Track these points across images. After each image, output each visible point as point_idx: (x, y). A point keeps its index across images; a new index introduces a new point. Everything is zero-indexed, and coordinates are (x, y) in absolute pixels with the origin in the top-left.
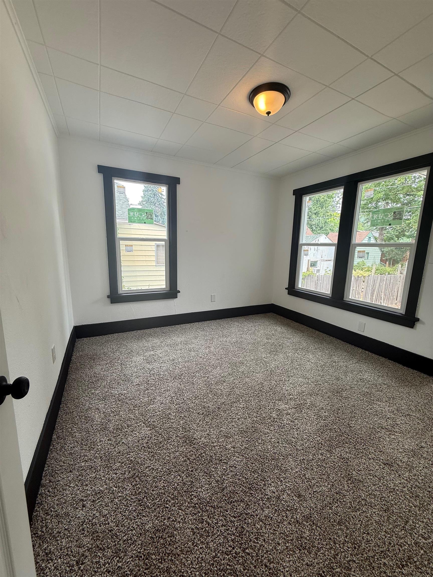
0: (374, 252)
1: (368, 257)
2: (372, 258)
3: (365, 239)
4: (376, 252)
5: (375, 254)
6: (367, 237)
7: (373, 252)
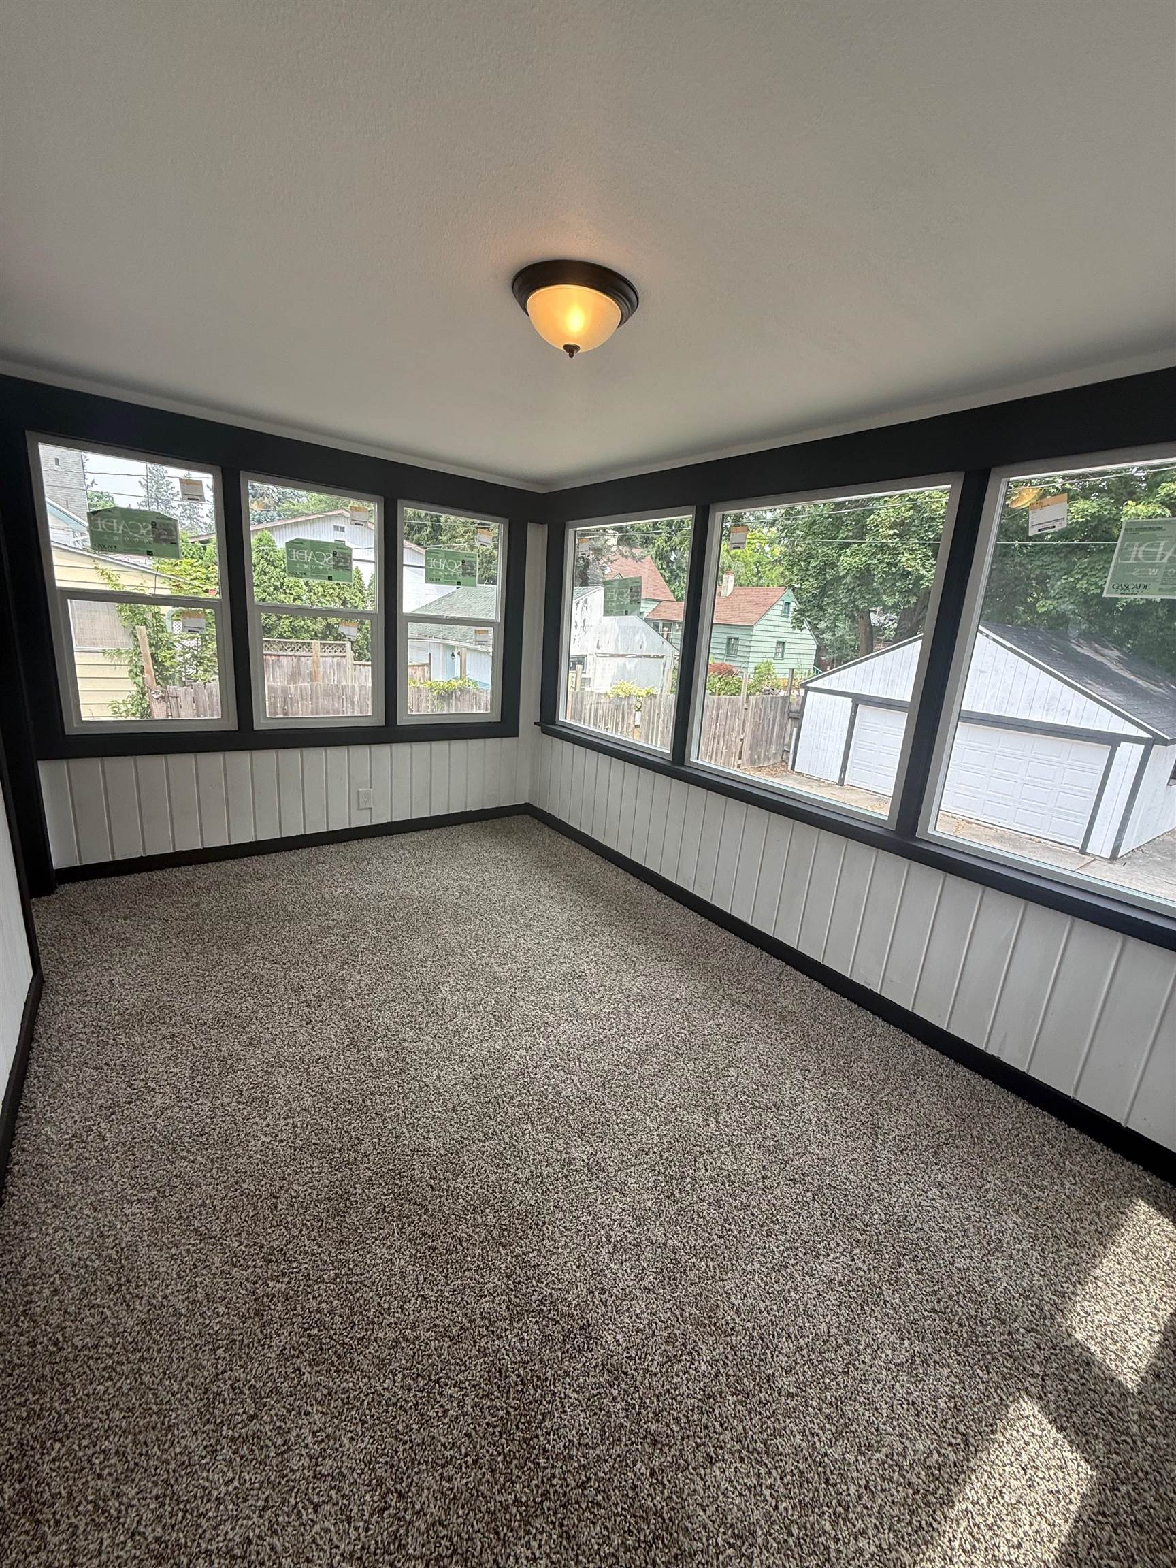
0: (799, 641)
1: (783, 653)
2: (795, 656)
3: (776, 607)
4: (803, 641)
5: (802, 646)
6: (781, 603)
7: (795, 641)
